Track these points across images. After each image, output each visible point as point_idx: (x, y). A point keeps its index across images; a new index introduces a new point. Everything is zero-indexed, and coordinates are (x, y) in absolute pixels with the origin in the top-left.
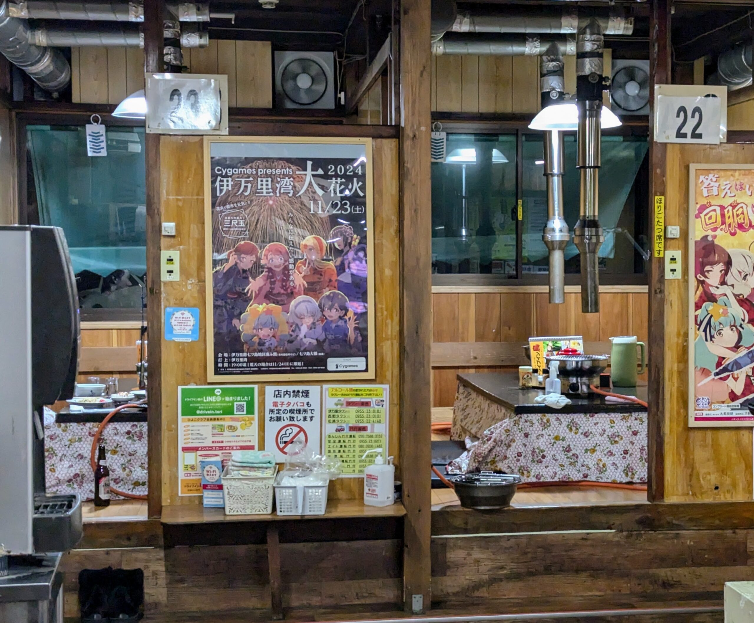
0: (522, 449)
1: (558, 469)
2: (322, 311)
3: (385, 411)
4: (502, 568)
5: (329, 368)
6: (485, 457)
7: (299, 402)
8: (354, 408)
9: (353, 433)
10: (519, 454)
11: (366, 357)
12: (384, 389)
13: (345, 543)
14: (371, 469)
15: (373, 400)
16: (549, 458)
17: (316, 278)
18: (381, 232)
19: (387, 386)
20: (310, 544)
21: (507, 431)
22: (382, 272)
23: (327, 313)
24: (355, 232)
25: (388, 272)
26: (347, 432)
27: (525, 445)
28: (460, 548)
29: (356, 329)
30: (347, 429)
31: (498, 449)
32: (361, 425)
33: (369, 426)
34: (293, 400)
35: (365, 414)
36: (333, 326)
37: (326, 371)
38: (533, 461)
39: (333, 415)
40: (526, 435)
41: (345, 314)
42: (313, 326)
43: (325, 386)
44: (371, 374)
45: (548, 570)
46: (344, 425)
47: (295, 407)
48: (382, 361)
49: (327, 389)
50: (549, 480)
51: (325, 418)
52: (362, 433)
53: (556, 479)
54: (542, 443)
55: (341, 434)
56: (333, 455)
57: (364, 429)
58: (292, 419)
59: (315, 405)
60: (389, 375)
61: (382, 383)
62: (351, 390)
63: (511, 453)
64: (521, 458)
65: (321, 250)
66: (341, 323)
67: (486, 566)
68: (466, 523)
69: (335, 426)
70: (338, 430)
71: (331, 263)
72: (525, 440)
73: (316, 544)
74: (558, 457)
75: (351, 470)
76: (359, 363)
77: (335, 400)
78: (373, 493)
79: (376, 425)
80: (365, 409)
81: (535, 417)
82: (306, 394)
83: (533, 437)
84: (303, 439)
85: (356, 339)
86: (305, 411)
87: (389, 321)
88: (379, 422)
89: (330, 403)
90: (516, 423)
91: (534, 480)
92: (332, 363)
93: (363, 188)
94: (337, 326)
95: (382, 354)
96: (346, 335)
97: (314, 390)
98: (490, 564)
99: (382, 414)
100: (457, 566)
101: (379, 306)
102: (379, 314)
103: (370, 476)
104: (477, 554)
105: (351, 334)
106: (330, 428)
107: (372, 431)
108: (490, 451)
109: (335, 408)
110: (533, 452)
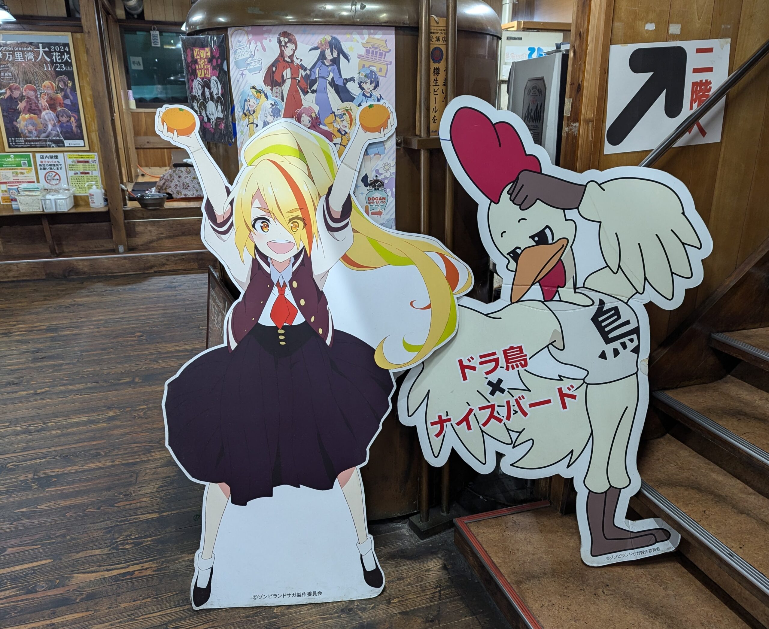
0: (177, 183)
1: (195, 192)
2: (58, 118)
3: (97, 165)
4: (162, 234)
5: (66, 145)
6: (161, 187)
7: (53, 161)
8: (81, 164)
9: (83, 175)
10: (177, 185)
11: (84, 140)
12: (95, 155)
13: (86, 224)
14: (91, 191)
15: (90, 160)
16: (191, 187)
17: (52, 102)
18: (83, 79)
19: (96, 154)
20: (69, 225)
21: (170, 175)
22: (86, 99)
23: (61, 119)
24: (69, 80)
25: (89, 99)
26: (79, 175)
27: (179, 181)
28: (142, 225)
29: (76, 126)
30: (79, 173)
31: (167, 183)
32: (86, 171)
33: (90, 172)
34: (50, 160)
35: (87, 167)
36: (65, 125)
37: (64, 146)
38: (183, 188)
39: (72, 167)
40: (179, 177)
41: (70, 120)
42: (54, 125)
43: (65, 154)
44: (87, 148)
45: (183, 234)
46: (78, 172)
47: (52, 163)
48: (92, 142)
49: (66, 155)
50: (191, 196)
51: (68, 169)
52: (87, 175)
53: (194, 196)
54: (187, 180)
55: (77, 175)
56: (74, 185)
57: (88, 173)
58: (51, 169)
59: (62, 162)
60: (96, 148)
61: (93, 152)
62: (79, 155)
63: (173, 185)
64: (177, 187)
65: (53, 88)
66: (68, 124)
67: (155, 233)
68: (143, 215)
69: (73, 172)
70: (75, 174)
71: (59, 94)
72: (179, 179)
73: (72, 225)
74: (195, 186)
75: (84, 192)
76: (80, 143)
77: (72, 160)
78: (93, 202)
79: (94, 172)
80: (87, 164)
81: (183, 169)
82: (57, 157)
83: (183, 177)
84: (58, 178)
85: (77, 131)
86: (57, 165)
87: (93, 123)
88: (95, 170)
89: (69, 161)
90: (174, 171)
91: (184, 196)
92: (67, 143)
93: (70, 58)
94: (67, 125)
95: (91, 138)
96: (72, 129)
97: (60, 155)
98: (156, 232)
99: (96, 166)
100: (141, 233)
101: (86, 116)
102: (87, 120)
103: (90, 194)
104: (149, 228)
105: (74, 129)
106: (71, 173)
107: (92, 174)
108: (164, 184)
109: (72, 163)
110: (183, 184)
